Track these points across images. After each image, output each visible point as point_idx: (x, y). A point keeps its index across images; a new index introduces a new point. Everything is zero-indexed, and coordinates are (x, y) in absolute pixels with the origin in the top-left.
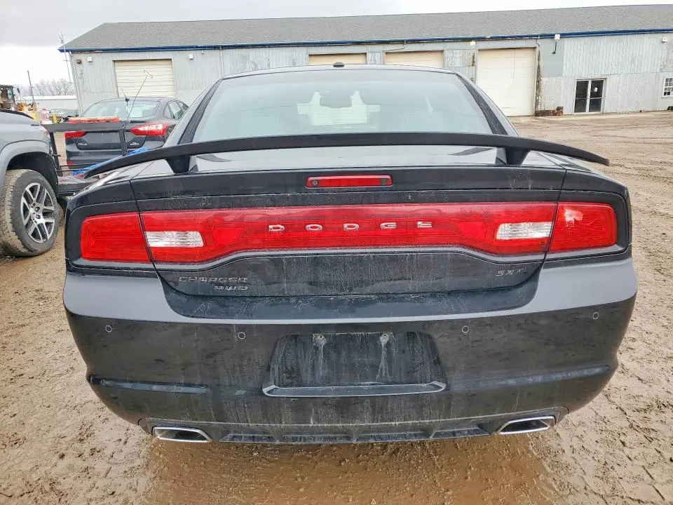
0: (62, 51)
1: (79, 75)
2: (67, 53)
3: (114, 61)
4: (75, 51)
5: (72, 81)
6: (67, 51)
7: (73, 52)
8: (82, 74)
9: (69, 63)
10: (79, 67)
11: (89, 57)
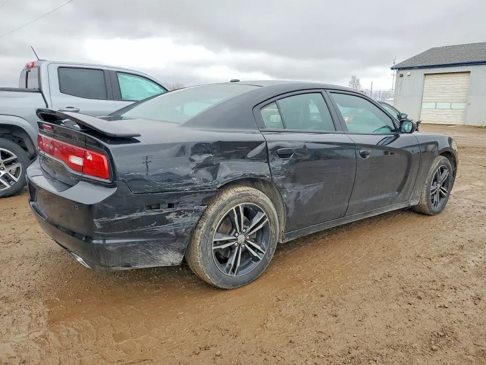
0: (392, 69)
1: (399, 85)
2: (396, 70)
3: (425, 75)
4: (400, 68)
5: (394, 88)
6: (396, 69)
7: (399, 69)
8: (401, 83)
9: (395, 77)
10: (401, 79)
11: (408, 72)
